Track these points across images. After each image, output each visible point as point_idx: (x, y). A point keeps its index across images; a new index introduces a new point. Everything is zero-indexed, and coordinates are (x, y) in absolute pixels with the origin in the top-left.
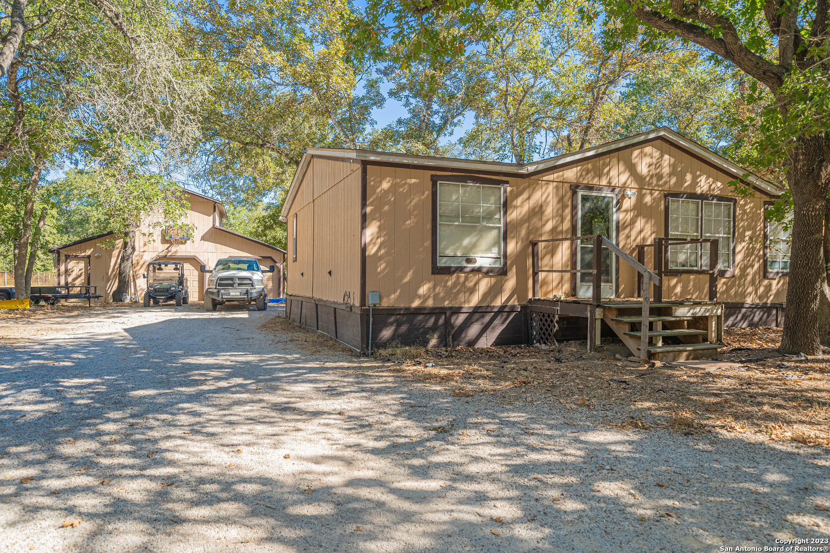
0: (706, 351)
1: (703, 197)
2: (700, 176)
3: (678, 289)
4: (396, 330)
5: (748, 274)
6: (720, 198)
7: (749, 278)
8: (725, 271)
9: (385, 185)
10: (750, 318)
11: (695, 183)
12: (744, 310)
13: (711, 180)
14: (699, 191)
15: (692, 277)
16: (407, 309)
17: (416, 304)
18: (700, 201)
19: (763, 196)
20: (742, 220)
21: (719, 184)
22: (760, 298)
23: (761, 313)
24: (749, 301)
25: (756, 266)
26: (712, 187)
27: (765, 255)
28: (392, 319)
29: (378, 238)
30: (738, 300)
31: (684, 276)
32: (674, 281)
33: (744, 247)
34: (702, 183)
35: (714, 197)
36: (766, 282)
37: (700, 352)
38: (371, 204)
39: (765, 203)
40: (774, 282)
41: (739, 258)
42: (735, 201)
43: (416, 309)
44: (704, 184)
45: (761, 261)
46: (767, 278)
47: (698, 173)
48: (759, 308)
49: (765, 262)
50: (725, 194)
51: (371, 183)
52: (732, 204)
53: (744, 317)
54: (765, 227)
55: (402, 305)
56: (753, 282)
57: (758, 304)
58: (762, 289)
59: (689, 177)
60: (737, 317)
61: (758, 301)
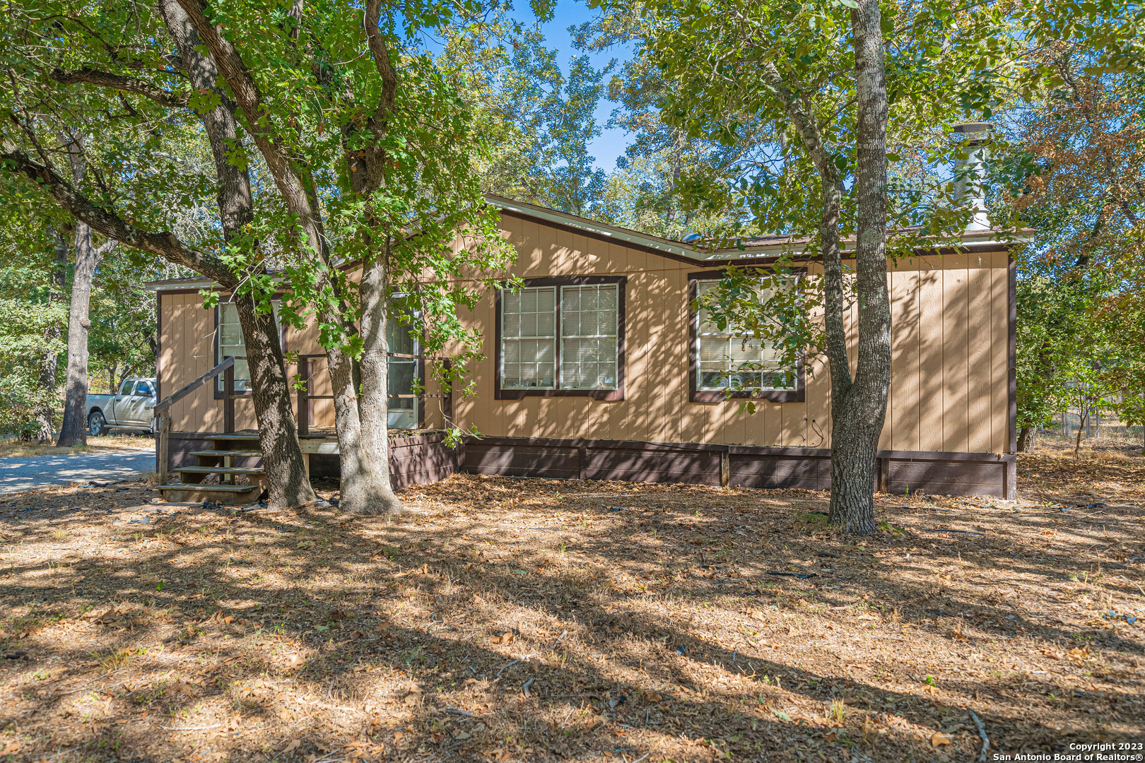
0: (221, 494)
1: (562, 280)
2: (556, 250)
3: (521, 419)
4: (185, 455)
5: (656, 396)
6: (594, 279)
7: (659, 402)
8: (607, 392)
9: (177, 313)
10: (663, 467)
11: (547, 261)
12: (647, 455)
13: (577, 253)
14: (555, 272)
15: (544, 401)
16: (193, 434)
17: (202, 430)
18: (555, 287)
19: (684, 265)
20: (644, 309)
21: (592, 258)
22: (682, 435)
23: (686, 462)
24: (658, 439)
25: (675, 383)
26: (579, 264)
27: (692, 362)
28: (181, 444)
29: (171, 364)
30: (632, 437)
31: (527, 400)
32: (513, 407)
33: (646, 353)
34: (561, 260)
35: (581, 278)
36: (696, 409)
37: (214, 494)
38: (165, 333)
39: (690, 276)
40: (717, 410)
41: (636, 371)
42: (623, 281)
43: (200, 434)
44: (563, 262)
45: (685, 374)
46: (698, 402)
47: (553, 246)
48: (680, 453)
49: (692, 374)
50: (602, 272)
51: (165, 313)
52: (617, 285)
53: (649, 465)
54: (691, 316)
55: (190, 431)
56: (667, 408)
57: (677, 445)
58: (685, 422)
59: (537, 255)
60: (634, 464)
61: (677, 440)
